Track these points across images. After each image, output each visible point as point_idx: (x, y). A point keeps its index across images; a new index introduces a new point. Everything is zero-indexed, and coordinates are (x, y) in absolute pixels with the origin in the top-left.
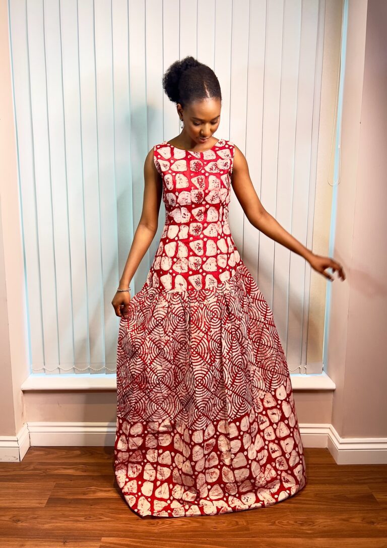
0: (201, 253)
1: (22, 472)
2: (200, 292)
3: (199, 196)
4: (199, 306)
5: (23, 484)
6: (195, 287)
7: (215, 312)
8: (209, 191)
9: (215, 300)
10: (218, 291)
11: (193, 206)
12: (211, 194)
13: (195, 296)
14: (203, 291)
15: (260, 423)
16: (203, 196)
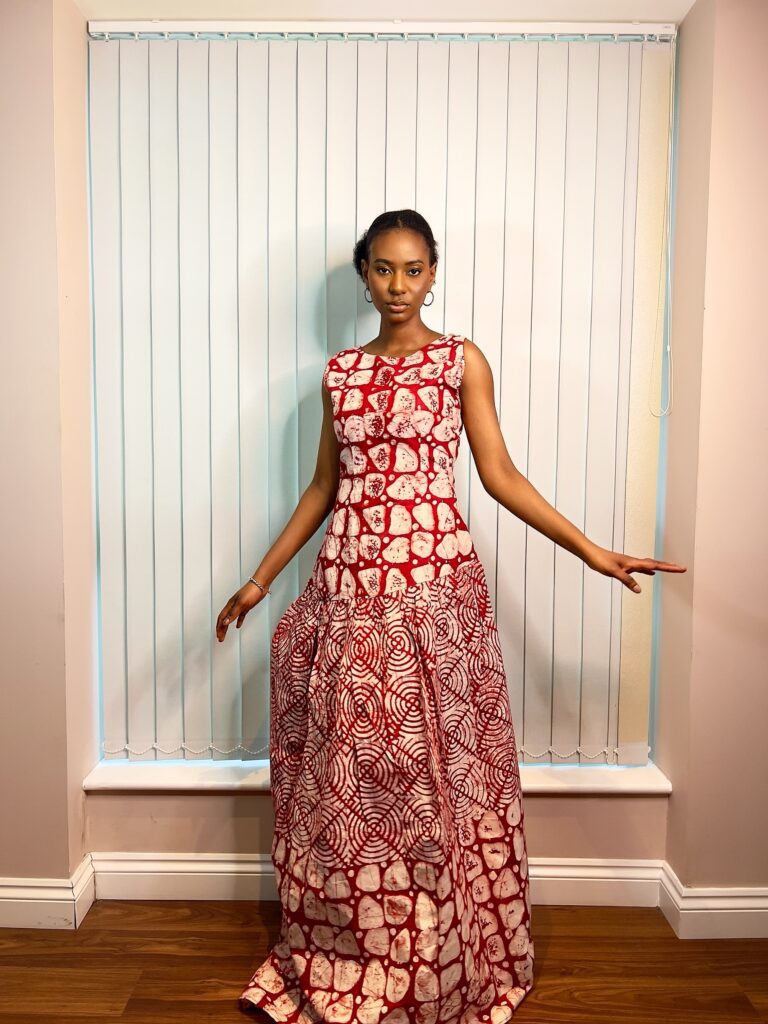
0: (380, 529)
1: (79, 950)
2: (375, 602)
3: (377, 424)
4: (374, 628)
5: (81, 972)
6: (368, 592)
7: (398, 639)
8: (393, 415)
9: (400, 615)
10: (405, 600)
11: (369, 442)
12: (397, 420)
13: (366, 607)
14: (381, 598)
15: (467, 867)
16: (383, 423)
